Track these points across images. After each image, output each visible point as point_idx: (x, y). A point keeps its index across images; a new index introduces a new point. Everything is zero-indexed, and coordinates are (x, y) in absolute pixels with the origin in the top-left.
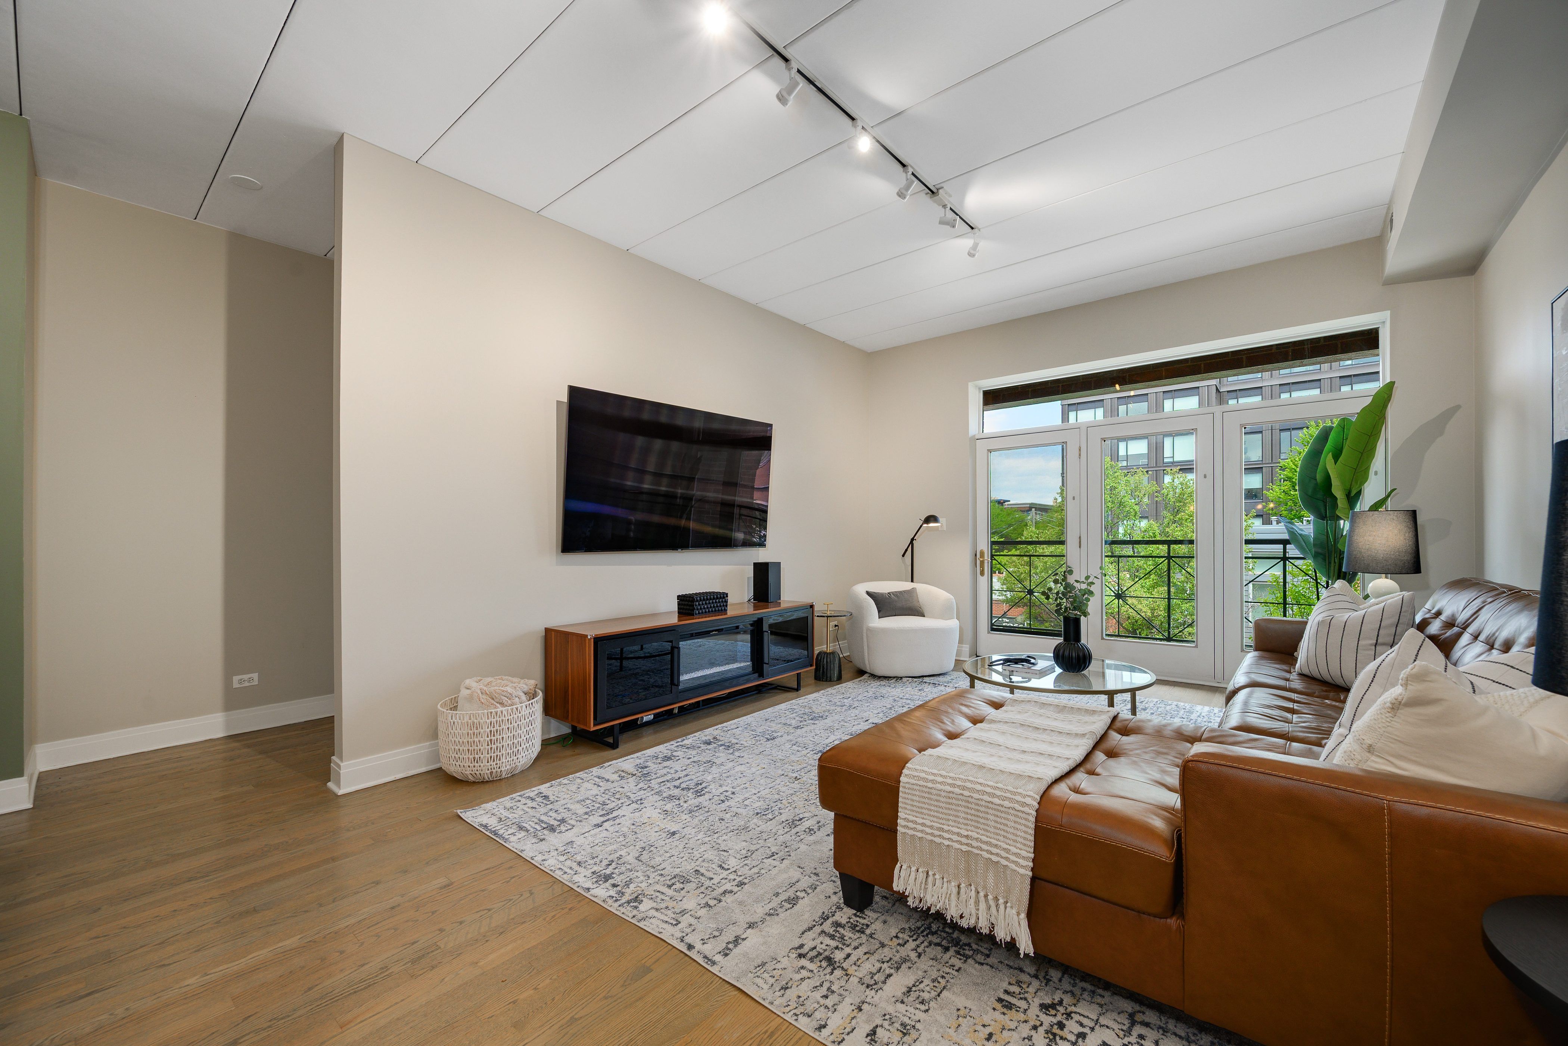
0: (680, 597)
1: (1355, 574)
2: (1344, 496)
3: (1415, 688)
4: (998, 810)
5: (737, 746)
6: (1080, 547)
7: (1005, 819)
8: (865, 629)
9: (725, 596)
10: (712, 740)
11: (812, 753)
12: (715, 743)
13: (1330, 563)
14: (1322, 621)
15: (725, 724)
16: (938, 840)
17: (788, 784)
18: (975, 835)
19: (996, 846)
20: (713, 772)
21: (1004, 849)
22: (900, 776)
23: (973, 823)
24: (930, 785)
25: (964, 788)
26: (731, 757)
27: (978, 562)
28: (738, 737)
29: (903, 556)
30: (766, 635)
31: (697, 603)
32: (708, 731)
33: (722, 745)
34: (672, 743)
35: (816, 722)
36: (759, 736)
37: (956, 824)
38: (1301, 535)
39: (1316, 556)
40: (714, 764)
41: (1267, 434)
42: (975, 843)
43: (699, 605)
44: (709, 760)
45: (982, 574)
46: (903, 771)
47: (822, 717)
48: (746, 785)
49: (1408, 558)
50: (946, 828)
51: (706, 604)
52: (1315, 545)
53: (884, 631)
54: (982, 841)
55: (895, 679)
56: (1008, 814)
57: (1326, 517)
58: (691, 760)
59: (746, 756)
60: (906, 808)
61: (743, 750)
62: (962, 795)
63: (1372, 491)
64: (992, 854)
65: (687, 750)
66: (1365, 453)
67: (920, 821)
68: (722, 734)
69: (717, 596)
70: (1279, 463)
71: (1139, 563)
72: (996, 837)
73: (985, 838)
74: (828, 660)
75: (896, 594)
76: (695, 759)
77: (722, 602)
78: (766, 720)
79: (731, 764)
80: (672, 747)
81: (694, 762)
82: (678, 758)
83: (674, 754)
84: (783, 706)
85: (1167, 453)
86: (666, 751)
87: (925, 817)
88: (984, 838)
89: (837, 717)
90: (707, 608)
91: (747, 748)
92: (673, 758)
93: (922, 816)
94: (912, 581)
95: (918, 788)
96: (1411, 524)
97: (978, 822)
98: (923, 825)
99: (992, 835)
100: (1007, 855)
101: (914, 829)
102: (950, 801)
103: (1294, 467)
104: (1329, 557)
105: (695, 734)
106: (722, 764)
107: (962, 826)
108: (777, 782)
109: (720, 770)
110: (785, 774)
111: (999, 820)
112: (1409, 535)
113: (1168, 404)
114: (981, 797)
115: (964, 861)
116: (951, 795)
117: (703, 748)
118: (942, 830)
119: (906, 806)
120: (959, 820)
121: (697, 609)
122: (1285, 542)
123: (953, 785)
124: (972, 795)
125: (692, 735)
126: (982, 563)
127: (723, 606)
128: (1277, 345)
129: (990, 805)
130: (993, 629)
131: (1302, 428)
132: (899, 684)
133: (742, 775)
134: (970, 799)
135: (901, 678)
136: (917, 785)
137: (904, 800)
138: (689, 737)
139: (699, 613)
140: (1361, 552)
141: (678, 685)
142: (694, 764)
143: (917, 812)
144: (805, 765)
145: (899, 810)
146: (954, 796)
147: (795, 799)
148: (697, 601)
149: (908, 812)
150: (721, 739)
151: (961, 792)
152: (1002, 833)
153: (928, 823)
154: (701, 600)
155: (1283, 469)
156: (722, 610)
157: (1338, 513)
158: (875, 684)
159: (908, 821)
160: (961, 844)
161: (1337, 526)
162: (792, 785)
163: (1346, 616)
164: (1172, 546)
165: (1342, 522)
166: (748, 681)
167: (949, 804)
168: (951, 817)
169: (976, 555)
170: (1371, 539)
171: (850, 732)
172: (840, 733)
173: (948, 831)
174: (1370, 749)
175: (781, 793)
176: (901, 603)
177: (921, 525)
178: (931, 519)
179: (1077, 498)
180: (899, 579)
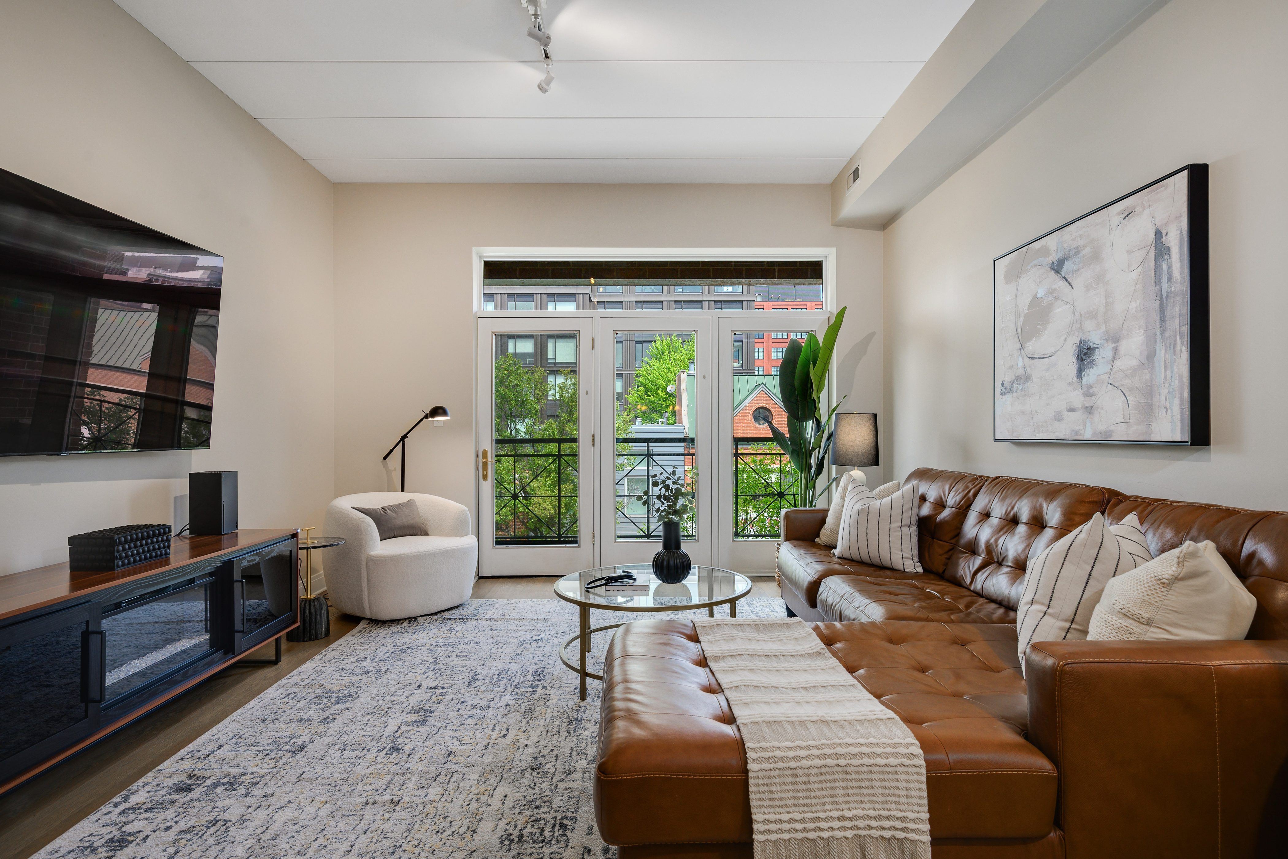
0: (72, 540)
4: (884, 773)
5: (247, 779)
6: (593, 445)
7: (893, 780)
8: (364, 560)
9: (167, 530)
10: (189, 782)
11: (382, 754)
12: (199, 785)
14: (862, 509)
15: (191, 746)
16: (811, 835)
17: (387, 815)
18: (860, 813)
19: (888, 818)
20: (238, 839)
21: (900, 819)
22: (746, 763)
23: (856, 798)
24: (793, 764)
25: (837, 756)
26: (249, 800)
27: (481, 465)
28: (235, 762)
29: (385, 458)
30: (237, 587)
31: (121, 548)
32: (168, 765)
33: (215, 785)
34: (104, 809)
35: (347, 705)
36: (272, 751)
37: (835, 806)
38: (781, 434)
39: (792, 452)
40: (229, 824)
41: (626, 343)
42: (861, 824)
43: (124, 549)
44: (212, 818)
45: (485, 477)
46: (748, 756)
47: (350, 696)
48: (321, 841)
50: (822, 815)
51: (135, 547)
52: (791, 442)
53: (395, 560)
54: (869, 818)
55: (407, 622)
56: (896, 773)
57: (799, 418)
58: (175, 829)
59: (278, 792)
60: (762, 806)
61: (263, 781)
62: (838, 765)
64: (883, 828)
65: (149, 815)
66: (827, 364)
67: (785, 817)
68: (200, 765)
69: (154, 531)
70: (635, 370)
71: (540, 462)
72: (885, 806)
73: (874, 812)
74: (313, 610)
75: (392, 508)
76: (182, 825)
77: (162, 541)
78: (263, 721)
79: (261, 815)
80: (113, 817)
81: (184, 832)
82: (142, 836)
83: (128, 829)
84: (272, 693)
85: (550, 355)
86: (105, 830)
87: (791, 809)
88: (872, 813)
89: (373, 691)
90: (138, 553)
91: (268, 777)
92: (130, 838)
93: (788, 810)
94: (403, 490)
95: (777, 773)
97: (861, 795)
98: (792, 821)
99: (880, 806)
100: (904, 825)
101: (780, 831)
102: (823, 778)
103: (647, 375)
105: (144, 779)
106: (243, 820)
107: (844, 806)
108: (368, 817)
109: (250, 831)
110: (371, 801)
111: (887, 784)
113: (551, 307)
114: (861, 762)
115: (849, 851)
116: (823, 770)
117: (182, 801)
118: (819, 819)
119: (763, 803)
120: (837, 799)
121: (121, 558)
123: (823, 756)
124: (849, 762)
125: (140, 783)
126: (485, 465)
127: (164, 547)
128: (735, 262)
129: (874, 769)
130: (497, 543)
131: (651, 342)
132: (415, 627)
133: (297, 827)
134: (848, 769)
135: (415, 618)
136: (775, 769)
137: (758, 796)
138: (135, 786)
139: (123, 565)
140: (847, 449)
141: (102, 699)
142: (188, 836)
143: (779, 806)
144: (389, 777)
145: (753, 811)
146: (827, 769)
147: (419, 836)
148: (120, 543)
149: (766, 810)
150: (206, 774)
151: (835, 762)
152: (893, 799)
153: (798, 816)
154: (126, 542)
155: (638, 376)
156: (161, 555)
158: (384, 632)
159: (768, 822)
160: (845, 830)
162: (395, 816)
163: (878, 503)
164: (651, 444)
166: (210, 665)
167: (822, 782)
168: (827, 800)
169: (478, 456)
171: (410, 707)
172: (398, 714)
173: (826, 820)
175: (390, 835)
176: (400, 520)
177: (421, 420)
178: (437, 411)
179: (590, 393)
180: (390, 489)
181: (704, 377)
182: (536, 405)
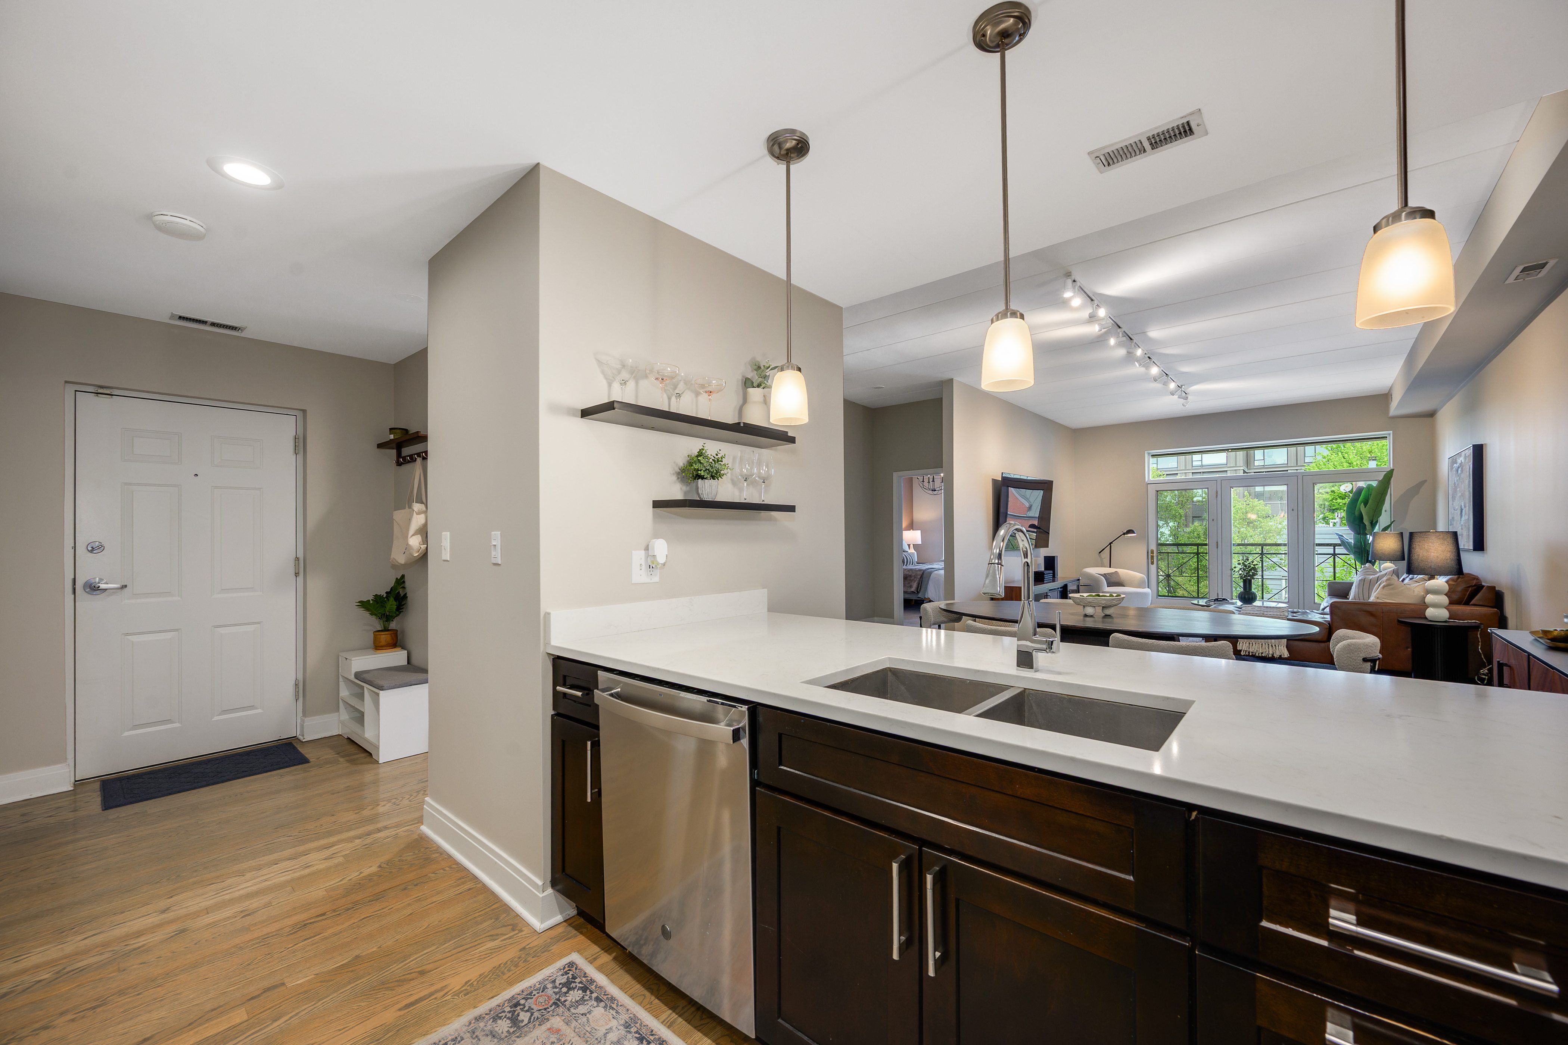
1: (1375, 562)
2: (1370, 524)
3: (1388, 582)
6: (1217, 548)
13: (1362, 556)
27: (1150, 557)
29: (1100, 553)
38: (1347, 542)
39: (1355, 553)
45: (1152, 563)
49: (1399, 554)
52: (1354, 547)
57: (1360, 533)
63: (1384, 519)
66: (1380, 502)
75: (1110, 574)
94: (1111, 567)
96: (1400, 539)
104: (1362, 554)
112: (1400, 543)
122: (1335, 545)
126: (1152, 557)
130: (1160, 596)
140: (1377, 551)
157: (1366, 532)
161: (1366, 538)
163: (1371, 577)
165: (1368, 536)
169: (1148, 553)
170: (1382, 545)
174: (1378, 598)
176: (1113, 580)
177: (1121, 535)
178: (1130, 531)
179: (1215, 520)
180: (1103, 566)
181: (1293, 510)
182: (1181, 511)
